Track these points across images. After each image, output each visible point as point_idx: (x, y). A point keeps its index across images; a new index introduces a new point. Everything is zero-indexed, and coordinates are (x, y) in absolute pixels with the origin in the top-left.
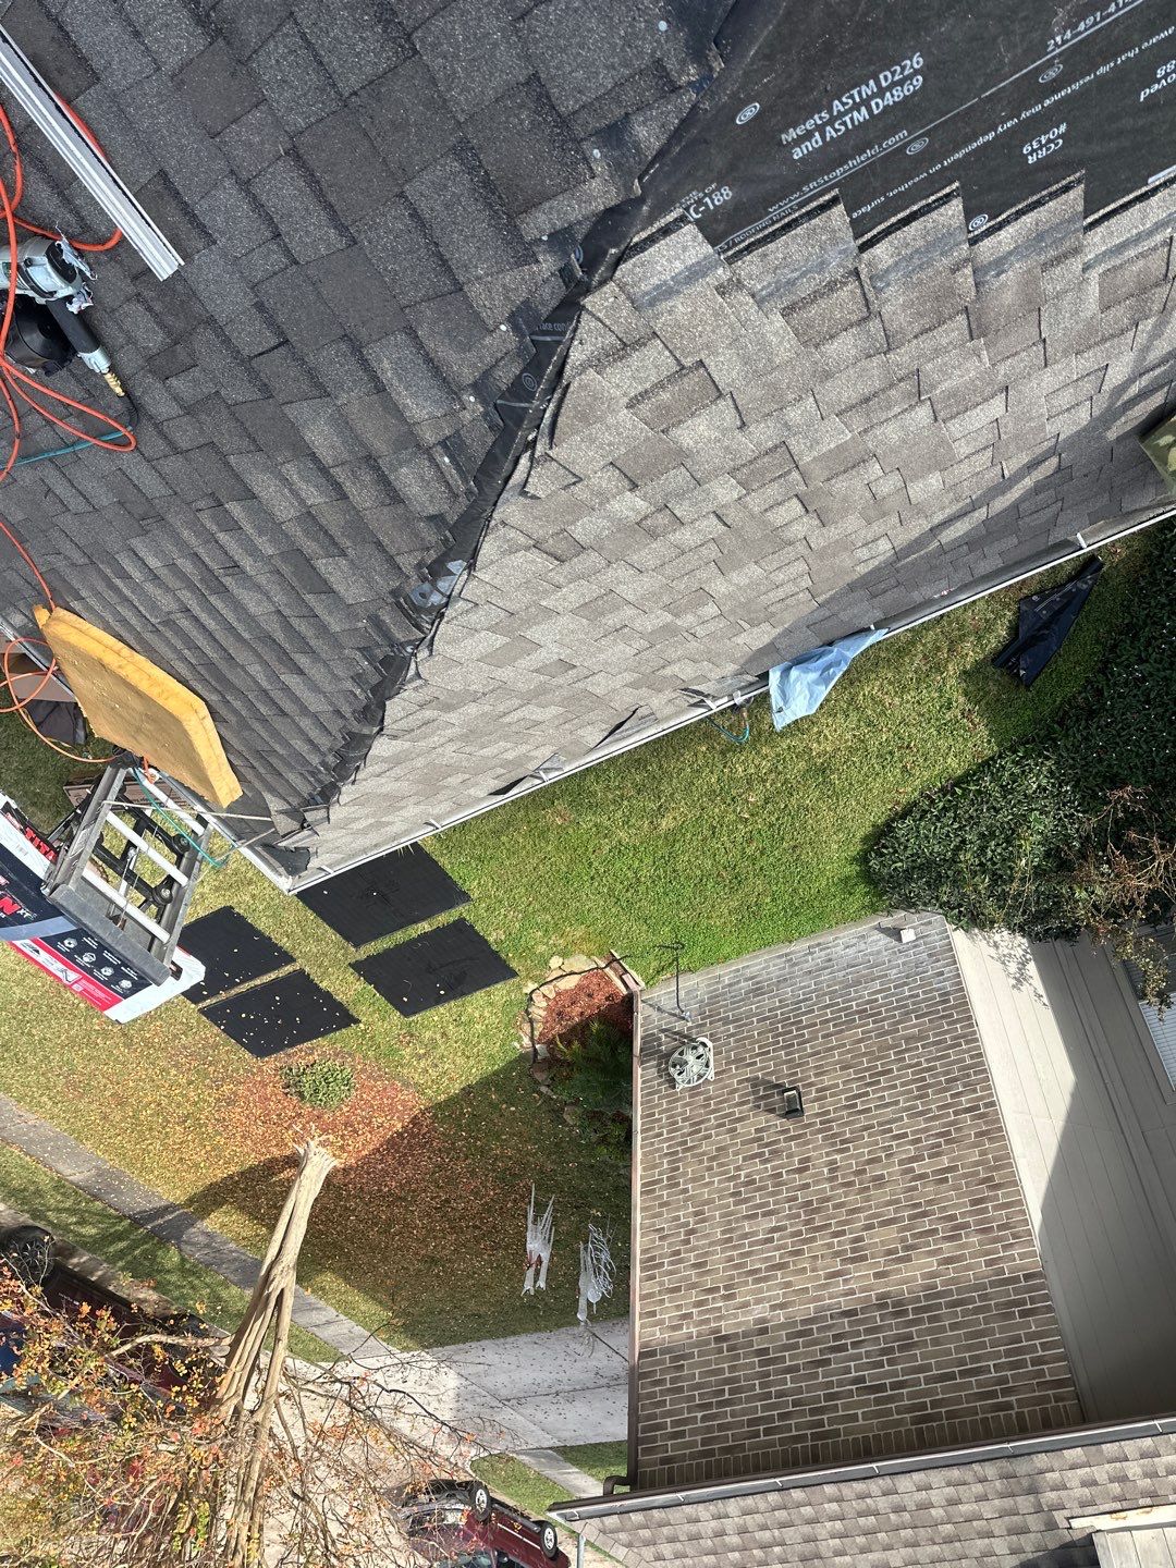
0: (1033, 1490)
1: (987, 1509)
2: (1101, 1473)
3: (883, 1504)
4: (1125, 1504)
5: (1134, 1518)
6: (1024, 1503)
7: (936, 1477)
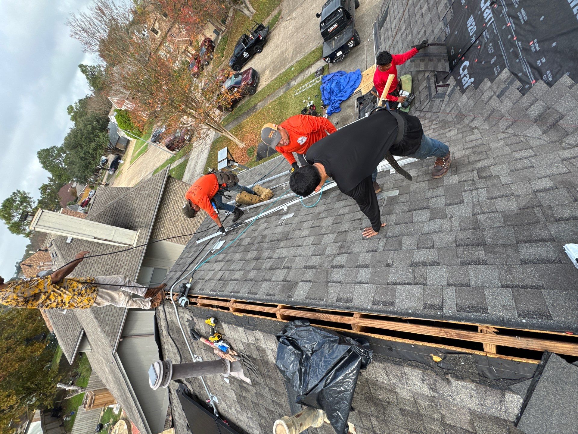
0: (145, 227)
1: (146, 220)
2: (144, 236)
3: (152, 208)
4: (139, 237)
5: (137, 237)
6: (144, 225)
7: (152, 216)
